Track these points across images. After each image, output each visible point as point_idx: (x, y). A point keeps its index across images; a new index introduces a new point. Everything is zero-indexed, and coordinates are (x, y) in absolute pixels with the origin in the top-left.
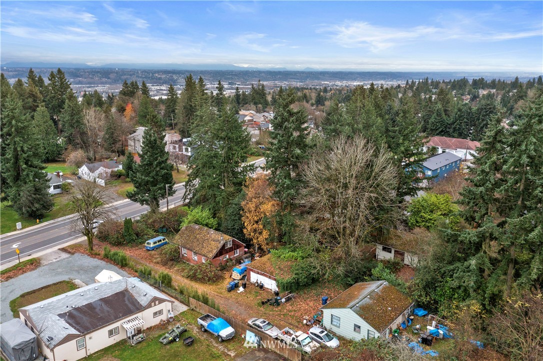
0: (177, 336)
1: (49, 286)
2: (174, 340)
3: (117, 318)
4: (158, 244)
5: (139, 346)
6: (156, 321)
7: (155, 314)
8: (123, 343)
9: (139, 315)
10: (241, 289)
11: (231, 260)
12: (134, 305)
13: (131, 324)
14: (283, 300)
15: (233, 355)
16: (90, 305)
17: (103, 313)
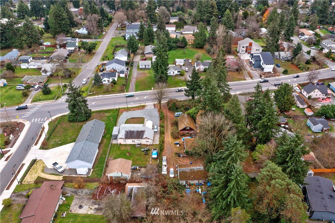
0: (145, 150)
1: (139, 118)
2: (144, 151)
3: (135, 138)
4: (178, 115)
5: (137, 148)
6: (145, 143)
7: (146, 141)
8: (135, 145)
9: (141, 140)
10: (178, 145)
11: (189, 133)
12: (142, 137)
13: (137, 141)
14: (182, 156)
15: (150, 163)
16: (134, 131)
17: (134, 135)
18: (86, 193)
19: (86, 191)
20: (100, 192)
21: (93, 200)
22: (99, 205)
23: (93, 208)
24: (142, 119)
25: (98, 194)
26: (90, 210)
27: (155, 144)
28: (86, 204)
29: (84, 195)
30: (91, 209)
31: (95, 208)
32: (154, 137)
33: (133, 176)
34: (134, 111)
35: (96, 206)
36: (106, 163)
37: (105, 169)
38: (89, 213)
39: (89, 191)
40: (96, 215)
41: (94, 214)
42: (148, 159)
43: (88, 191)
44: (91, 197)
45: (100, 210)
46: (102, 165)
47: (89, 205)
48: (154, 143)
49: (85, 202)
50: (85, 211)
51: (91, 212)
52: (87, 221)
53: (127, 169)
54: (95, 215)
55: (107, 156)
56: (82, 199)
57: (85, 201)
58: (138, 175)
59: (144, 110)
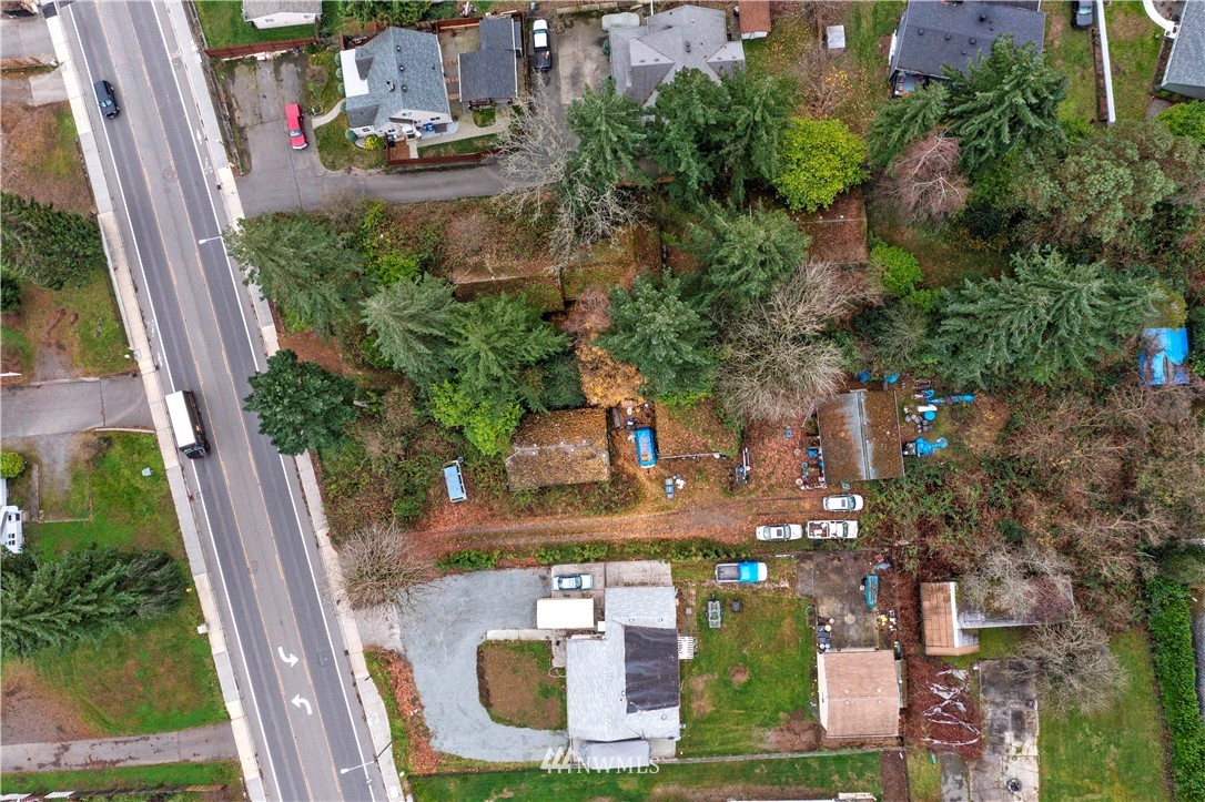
15: (787, 585)
16: (628, 676)
17: (655, 671)
18: (957, 786)
19: (951, 786)
20: (948, 740)
21: (987, 755)
22: (1002, 729)
23: (1017, 744)
24: (490, 654)
25: (959, 744)
26: (1024, 753)
27: (670, 577)
28: (1003, 773)
29: (968, 787)
30: (1019, 750)
31: (1017, 737)
32: (627, 585)
33: (859, 639)
34: (423, 701)
35: (1009, 736)
36: (800, 751)
37: (834, 749)
38: (1034, 751)
39: (951, 777)
40: (1041, 729)
41: (1037, 734)
42: (766, 594)
43: (950, 780)
44: (972, 766)
45: (1023, 722)
46: (815, 765)
47: (1007, 761)
48: (669, 579)
49: (997, 776)
50: (1029, 767)
51: (1031, 747)
52: (1066, 748)
53: (869, 666)
54: (1041, 733)
55: (759, 756)
56: (984, 790)
57: (992, 776)
58: (856, 622)
59: (411, 655)
